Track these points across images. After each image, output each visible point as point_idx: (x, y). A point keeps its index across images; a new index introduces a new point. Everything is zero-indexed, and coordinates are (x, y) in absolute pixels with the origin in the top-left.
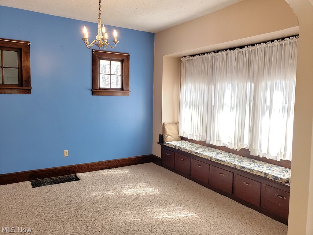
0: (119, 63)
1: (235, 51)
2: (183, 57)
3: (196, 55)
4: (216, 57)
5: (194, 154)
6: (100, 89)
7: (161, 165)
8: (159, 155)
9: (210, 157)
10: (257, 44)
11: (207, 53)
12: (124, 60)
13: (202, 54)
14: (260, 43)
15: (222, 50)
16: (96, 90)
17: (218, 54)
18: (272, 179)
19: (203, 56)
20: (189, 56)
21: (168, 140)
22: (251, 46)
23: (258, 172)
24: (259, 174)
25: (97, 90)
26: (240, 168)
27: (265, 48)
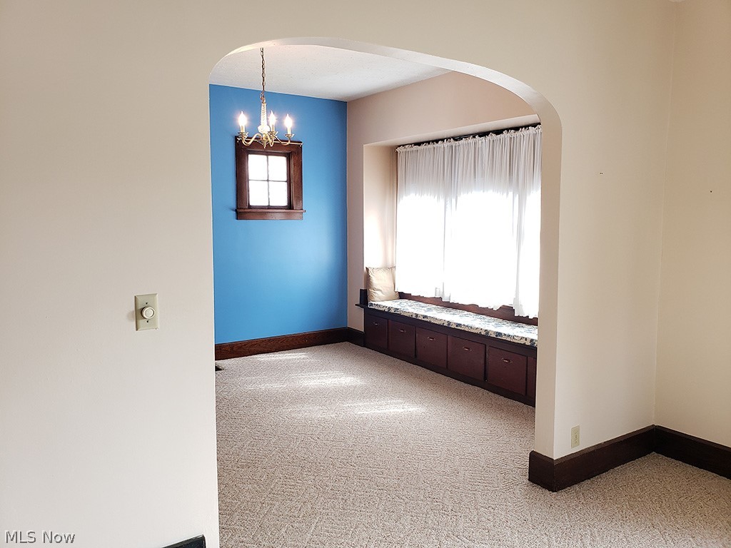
0: (283, 160)
1: (488, 138)
2: (400, 146)
3: (423, 143)
4: (457, 148)
5: (421, 318)
6: (250, 207)
7: (365, 345)
8: (360, 326)
9: (448, 322)
10: (522, 127)
11: (443, 140)
12: (292, 152)
13: (433, 141)
14: (526, 127)
15: (466, 136)
16: (243, 210)
17: (461, 142)
19: (436, 145)
20: (411, 144)
21: (376, 299)
22: (513, 131)
23: (521, 339)
24: (523, 342)
25: (246, 210)
26: (494, 336)
27: (535, 135)
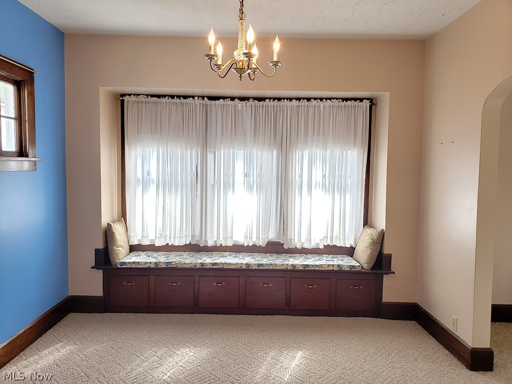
3: (164, 96)
4: (213, 107)
5: (208, 267)
7: (105, 310)
9: (246, 264)
10: (284, 99)
11: (193, 97)
12: (25, 80)
14: (289, 99)
15: (224, 98)
17: (217, 102)
18: (348, 269)
20: (147, 95)
22: (276, 100)
23: (328, 266)
26: (302, 268)
